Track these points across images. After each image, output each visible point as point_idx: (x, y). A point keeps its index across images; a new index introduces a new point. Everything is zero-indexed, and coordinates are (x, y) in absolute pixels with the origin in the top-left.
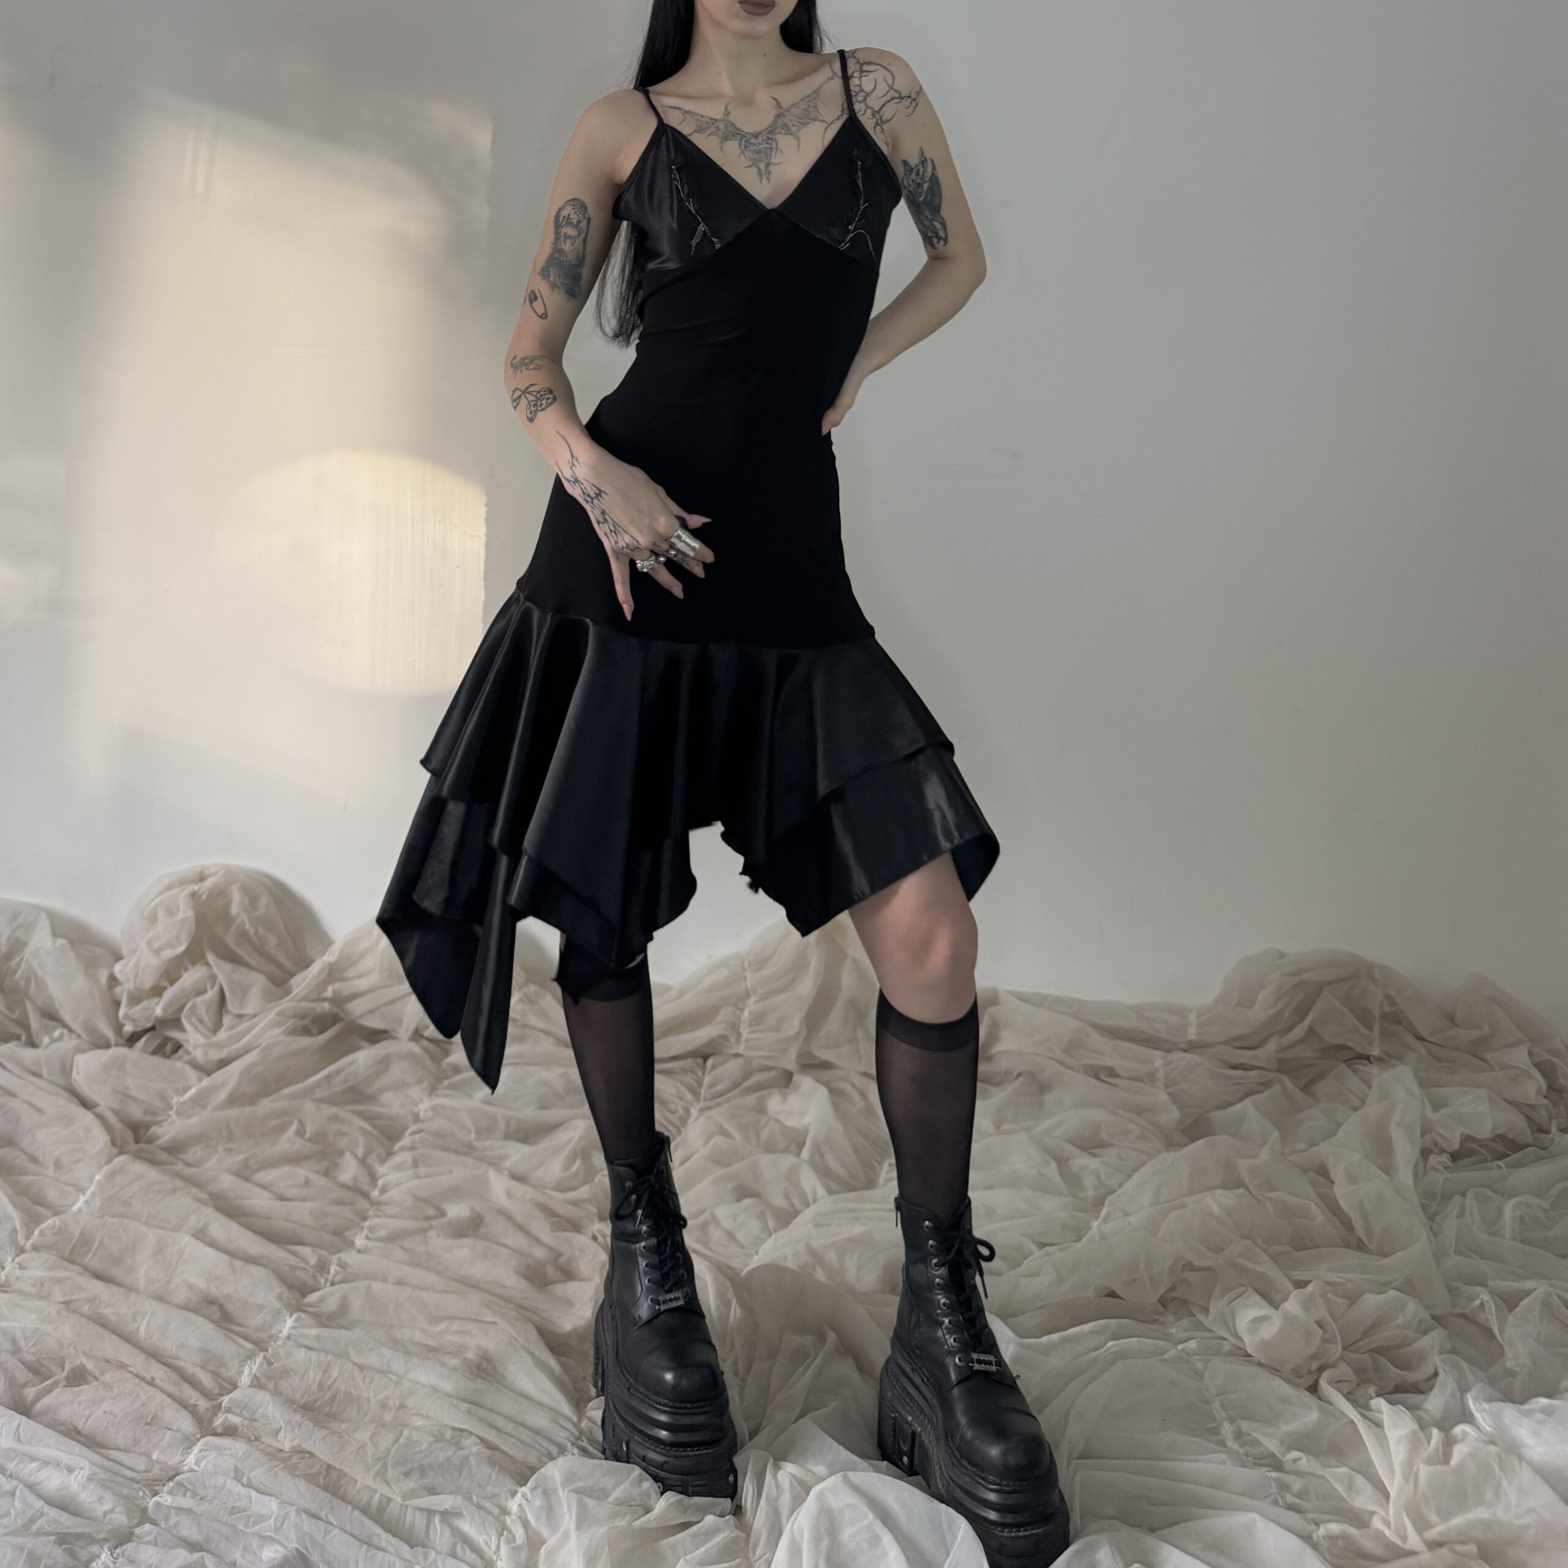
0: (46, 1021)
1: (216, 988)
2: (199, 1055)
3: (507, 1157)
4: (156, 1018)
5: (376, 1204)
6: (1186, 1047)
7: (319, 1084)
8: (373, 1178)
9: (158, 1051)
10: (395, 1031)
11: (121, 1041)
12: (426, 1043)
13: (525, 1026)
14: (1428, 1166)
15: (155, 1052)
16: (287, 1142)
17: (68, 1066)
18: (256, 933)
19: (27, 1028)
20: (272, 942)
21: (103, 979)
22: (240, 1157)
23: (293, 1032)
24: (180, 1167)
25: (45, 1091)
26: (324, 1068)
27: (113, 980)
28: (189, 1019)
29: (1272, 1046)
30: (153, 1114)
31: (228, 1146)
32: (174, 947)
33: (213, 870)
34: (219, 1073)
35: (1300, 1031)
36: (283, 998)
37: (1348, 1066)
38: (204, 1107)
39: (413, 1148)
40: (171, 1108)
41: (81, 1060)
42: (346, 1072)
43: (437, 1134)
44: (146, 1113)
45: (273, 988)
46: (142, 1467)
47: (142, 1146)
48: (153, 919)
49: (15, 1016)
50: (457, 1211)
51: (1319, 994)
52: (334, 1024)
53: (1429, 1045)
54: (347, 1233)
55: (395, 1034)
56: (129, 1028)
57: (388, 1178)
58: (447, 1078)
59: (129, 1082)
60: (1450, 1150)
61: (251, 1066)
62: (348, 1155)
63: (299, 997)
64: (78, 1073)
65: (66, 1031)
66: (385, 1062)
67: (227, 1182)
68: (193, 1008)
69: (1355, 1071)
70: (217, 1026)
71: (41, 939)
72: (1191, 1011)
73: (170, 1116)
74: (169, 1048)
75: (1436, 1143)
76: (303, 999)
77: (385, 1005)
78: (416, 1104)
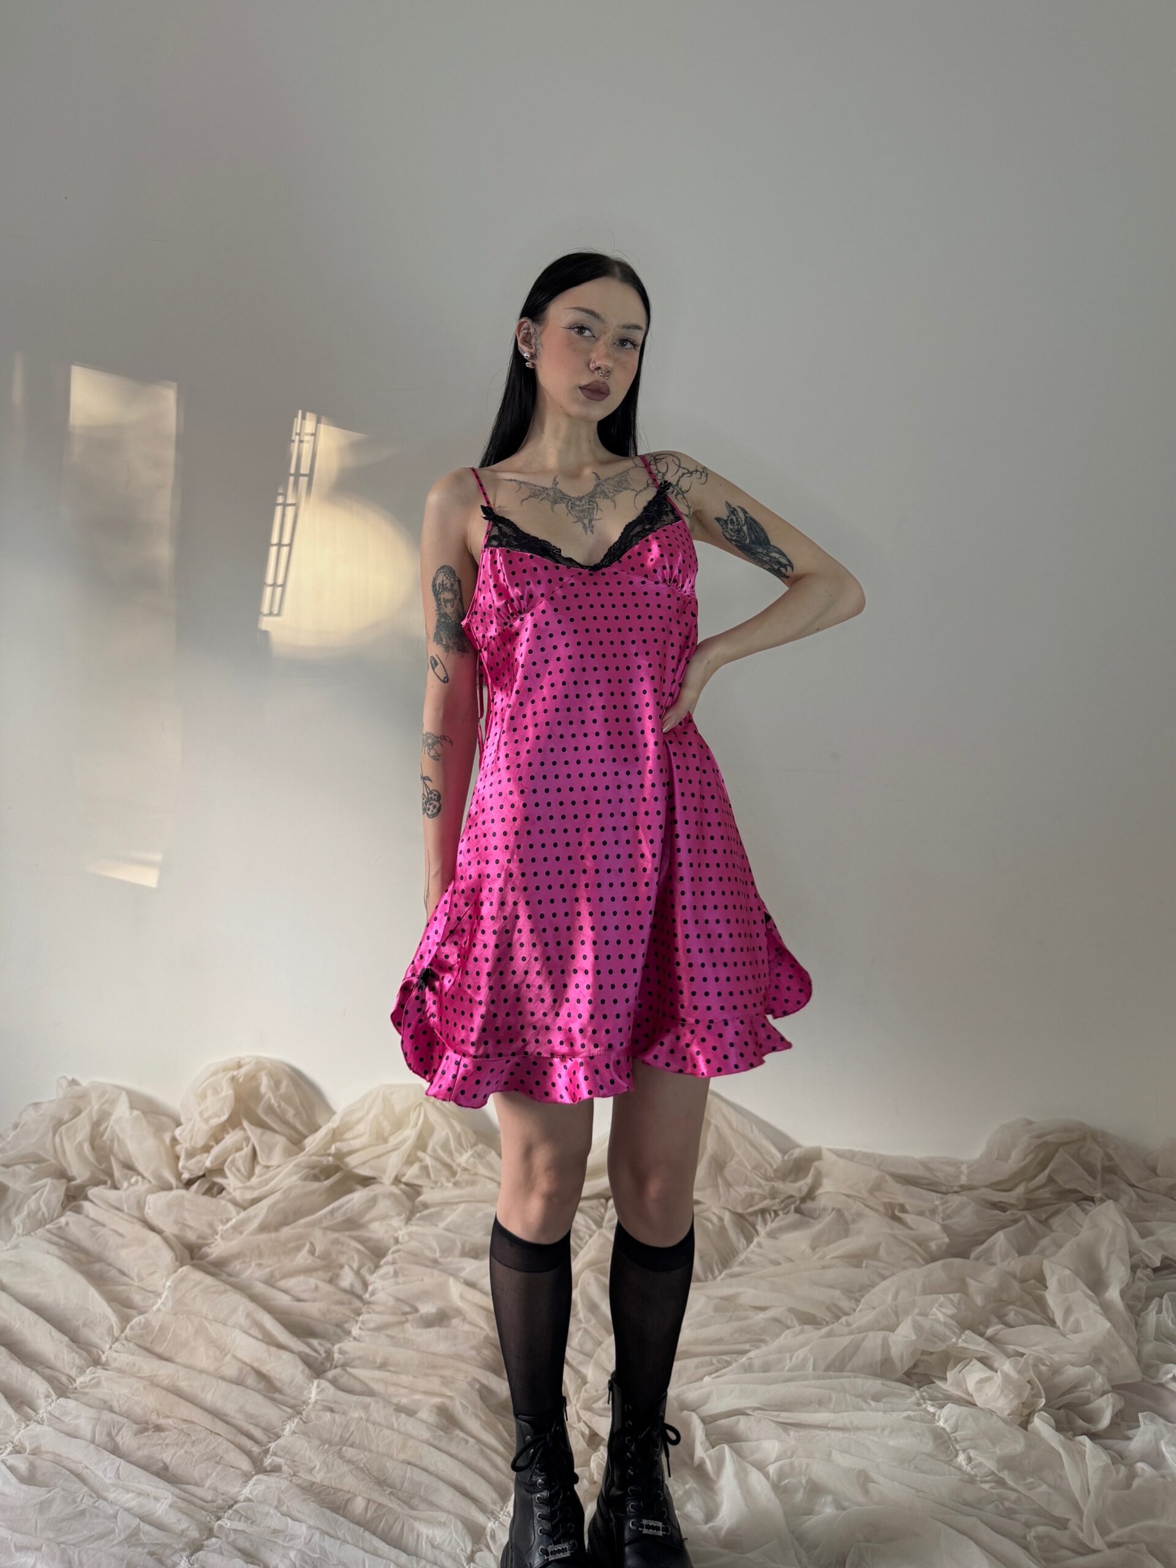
0: (126, 1171)
1: (250, 1146)
2: (237, 1195)
3: (463, 1269)
4: (206, 1168)
5: (366, 1303)
6: (959, 1189)
7: (325, 1216)
8: (365, 1285)
9: (208, 1192)
10: (381, 1177)
11: (180, 1185)
12: (403, 1186)
13: (476, 1174)
14: (1136, 1277)
15: (205, 1193)
16: (302, 1258)
17: (142, 1203)
18: (279, 1106)
19: (111, 1175)
20: (290, 1113)
21: (167, 1138)
22: (268, 1270)
23: (305, 1178)
24: (224, 1276)
25: (127, 1220)
26: (328, 1205)
27: (174, 1141)
28: (230, 1169)
29: (1021, 1189)
30: (204, 1238)
31: (259, 1262)
32: (220, 1117)
33: (247, 1061)
34: (253, 1208)
35: (1042, 1177)
36: (298, 1153)
37: (1078, 1205)
38: (241, 1233)
39: (394, 1263)
40: (217, 1234)
41: (151, 1199)
42: (345, 1207)
43: (413, 1254)
44: (199, 1237)
45: (293, 1147)
46: (210, 1498)
47: (194, 1261)
48: (203, 1096)
49: (103, 1167)
50: (427, 1308)
51: (1057, 1151)
52: (335, 1173)
53: (1138, 1190)
54: (346, 1325)
55: (380, 1180)
56: (186, 1176)
57: (375, 1285)
58: (419, 1212)
59: (186, 1214)
60: (1154, 1267)
61: (275, 1204)
62: (347, 1268)
63: (311, 1152)
64: (149, 1208)
65: (140, 1178)
66: (373, 1201)
67: (260, 1288)
68: (233, 1161)
69: (1084, 1210)
70: (251, 1174)
71: (122, 1111)
72: (963, 1163)
73: (216, 1240)
74: (215, 1190)
75: (1143, 1261)
76: (313, 1154)
77: (373, 1158)
78: (396, 1230)
